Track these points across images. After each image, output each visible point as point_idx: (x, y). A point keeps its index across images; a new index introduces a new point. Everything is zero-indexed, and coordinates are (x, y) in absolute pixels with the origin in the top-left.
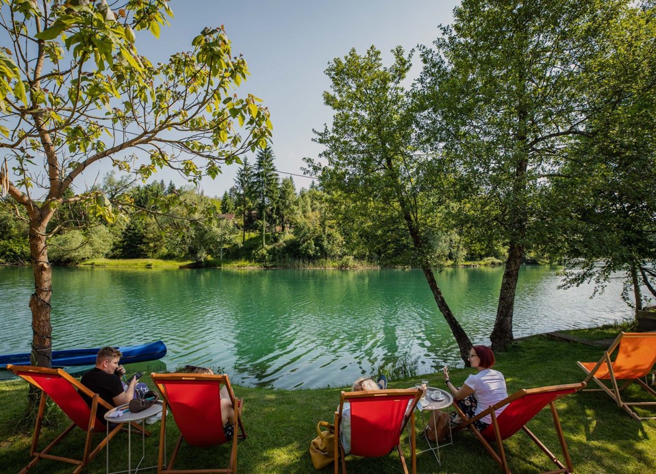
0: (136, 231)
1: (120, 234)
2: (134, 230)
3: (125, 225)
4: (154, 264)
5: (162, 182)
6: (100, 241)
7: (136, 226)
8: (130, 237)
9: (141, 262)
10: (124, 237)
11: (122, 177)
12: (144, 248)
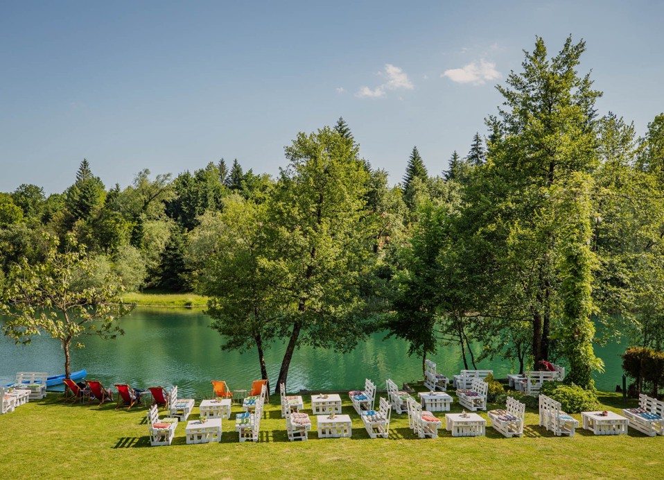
0: (178, 252)
1: (157, 256)
2: (175, 249)
3: (163, 243)
4: (196, 302)
5: (222, 163)
6: (130, 269)
7: (177, 244)
8: (171, 260)
9: (178, 299)
10: (163, 261)
11: (158, 177)
12: (186, 277)
